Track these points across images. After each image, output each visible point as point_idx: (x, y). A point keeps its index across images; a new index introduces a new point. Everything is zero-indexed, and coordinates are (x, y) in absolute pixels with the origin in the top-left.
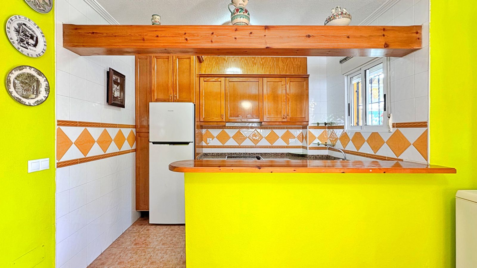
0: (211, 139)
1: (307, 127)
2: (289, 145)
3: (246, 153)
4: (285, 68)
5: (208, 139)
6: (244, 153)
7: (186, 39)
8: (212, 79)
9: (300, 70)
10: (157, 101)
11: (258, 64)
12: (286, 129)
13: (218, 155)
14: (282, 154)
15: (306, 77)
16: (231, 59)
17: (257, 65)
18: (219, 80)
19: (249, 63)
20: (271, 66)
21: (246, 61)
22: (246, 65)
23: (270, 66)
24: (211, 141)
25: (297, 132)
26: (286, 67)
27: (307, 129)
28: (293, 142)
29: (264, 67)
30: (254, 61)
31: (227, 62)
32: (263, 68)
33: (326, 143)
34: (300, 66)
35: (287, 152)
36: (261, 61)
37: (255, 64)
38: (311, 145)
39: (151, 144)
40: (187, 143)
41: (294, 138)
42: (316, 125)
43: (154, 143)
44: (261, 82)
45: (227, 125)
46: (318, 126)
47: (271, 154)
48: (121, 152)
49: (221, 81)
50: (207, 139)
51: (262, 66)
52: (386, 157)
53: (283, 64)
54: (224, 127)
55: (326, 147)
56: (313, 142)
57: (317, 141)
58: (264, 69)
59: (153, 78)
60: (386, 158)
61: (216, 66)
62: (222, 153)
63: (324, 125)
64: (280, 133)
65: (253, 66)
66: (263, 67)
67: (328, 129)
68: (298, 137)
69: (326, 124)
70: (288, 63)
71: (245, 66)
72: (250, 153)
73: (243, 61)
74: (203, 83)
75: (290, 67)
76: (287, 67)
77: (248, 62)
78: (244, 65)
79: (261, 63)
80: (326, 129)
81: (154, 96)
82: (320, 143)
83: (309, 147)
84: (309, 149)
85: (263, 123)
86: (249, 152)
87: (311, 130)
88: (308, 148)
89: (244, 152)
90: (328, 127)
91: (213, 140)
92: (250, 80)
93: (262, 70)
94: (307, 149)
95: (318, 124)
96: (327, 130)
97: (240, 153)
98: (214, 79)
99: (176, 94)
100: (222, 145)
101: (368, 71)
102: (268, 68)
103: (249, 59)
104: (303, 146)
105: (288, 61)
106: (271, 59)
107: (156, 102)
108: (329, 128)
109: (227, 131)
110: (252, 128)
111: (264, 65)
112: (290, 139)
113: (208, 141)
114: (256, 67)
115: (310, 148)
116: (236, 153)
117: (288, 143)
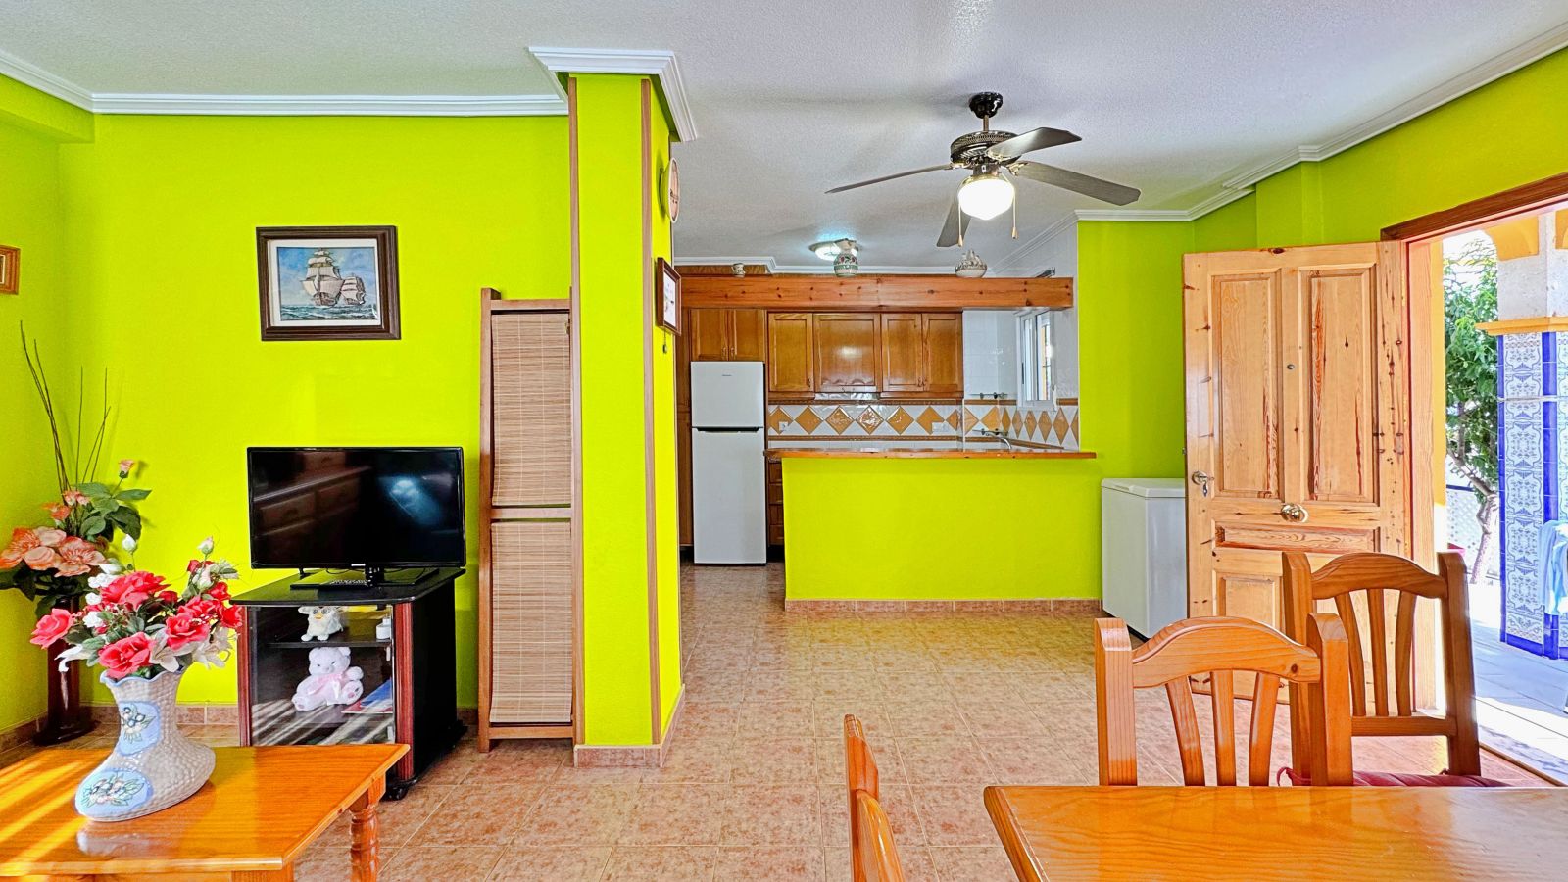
0: (786, 424)
1: (962, 400)
5: (781, 423)
7: (780, 296)
8: (790, 315)
10: (701, 359)
12: (927, 404)
15: (959, 312)
24: (787, 428)
25: (945, 411)
27: (962, 404)
28: (938, 429)
33: (995, 430)
35: (927, 448)
38: (971, 434)
39: (694, 431)
40: (755, 430)
41: (942, 420)
42: (979, 398)
43: (700, 429)
44: (877, 321)
45: (818, 397)
46: (981, 401)
50: (778, 424)
54: (811, 401)
55: (996, 438)
56: (973, 429)
57: (980, 426)
63: (992, 398)
64: (916, 411)
67: (999, 404)
68: (948, 420)
69: (996, 396)
74: (773, 323)
81: (696, 349)
82: (986, 429)
83: (967, 438)
84: (967, 441)
85: (882, 395)
87: (968, 406)
88: (964, 439)
90: (999, 401)
91: (790, 426)
94: (962, 441)
95: (982, 395)
96: (998, 406)
98: (793, 316)
99: (733, 345)
100: (808, 435)
101: (1039, 317)
104: (956, 437)
107: (699, 361)
108: (1002, 402)
109: (815, 408)
110: (862, 402)
112: (933, 424)
113: (781, 429)
115: (969, 440)
117: (930, 431)
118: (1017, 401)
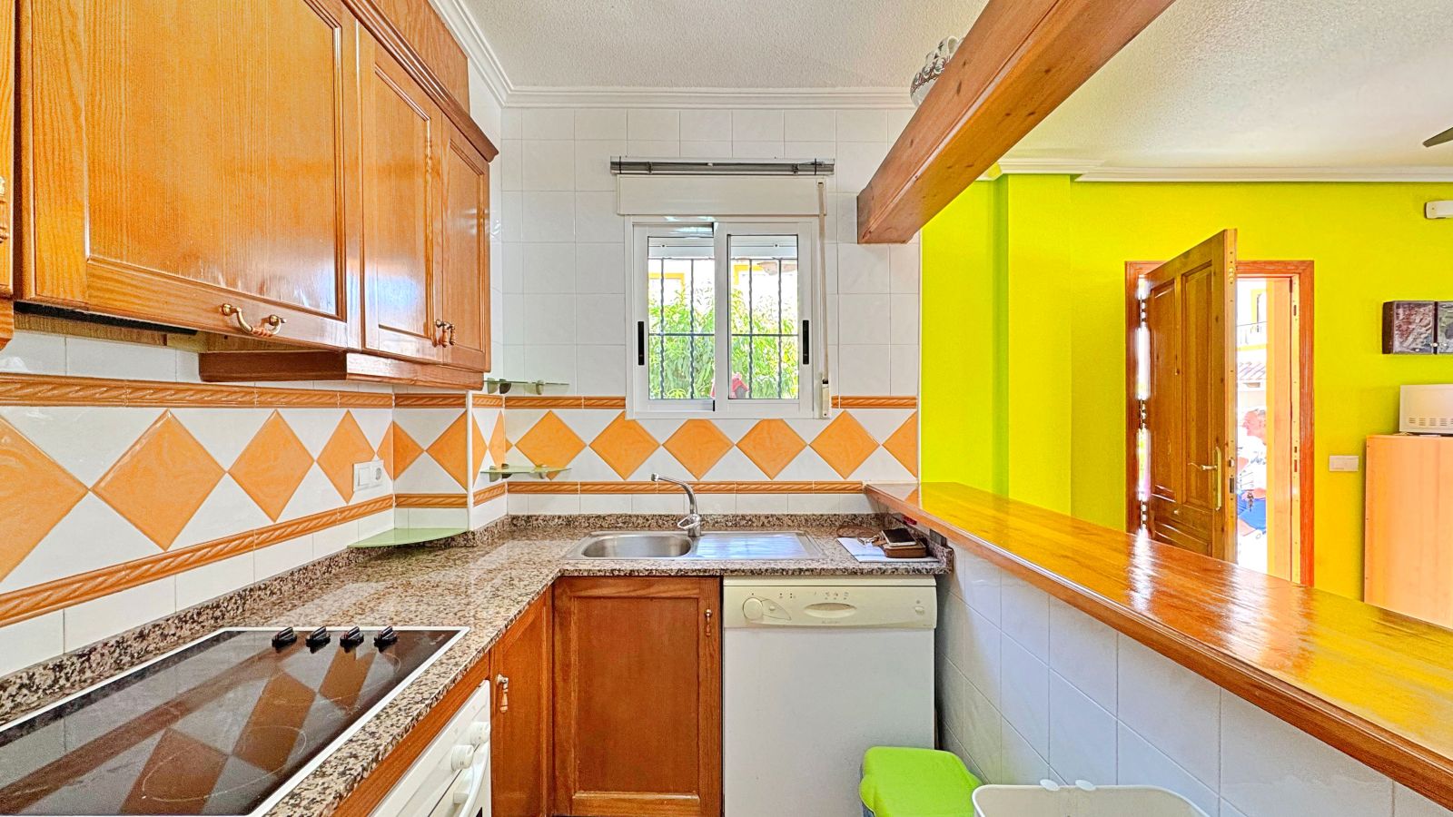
1: (464, 397)
2: (351, 503)
14: (330, 563)
15: (485, 159)
28: (367, 481)
33: (505, 466)
41: (371, 454)
52: (811, 484)
55: (504, 485)
56: (481, 470)
57: (488, 463)
60: (813, 486)
63: (498, 391)
67: (506, 407)
68: (382, 450)
69: (504, 387)
80: (503, 405)
82: (496, 468)
83: (475, 494)
84: (475, 503)
88: (471, 500)
90: (508, 399)
96: (503, 410)
115: (478, 498)
117: (349, 492)
118: (624, 399)
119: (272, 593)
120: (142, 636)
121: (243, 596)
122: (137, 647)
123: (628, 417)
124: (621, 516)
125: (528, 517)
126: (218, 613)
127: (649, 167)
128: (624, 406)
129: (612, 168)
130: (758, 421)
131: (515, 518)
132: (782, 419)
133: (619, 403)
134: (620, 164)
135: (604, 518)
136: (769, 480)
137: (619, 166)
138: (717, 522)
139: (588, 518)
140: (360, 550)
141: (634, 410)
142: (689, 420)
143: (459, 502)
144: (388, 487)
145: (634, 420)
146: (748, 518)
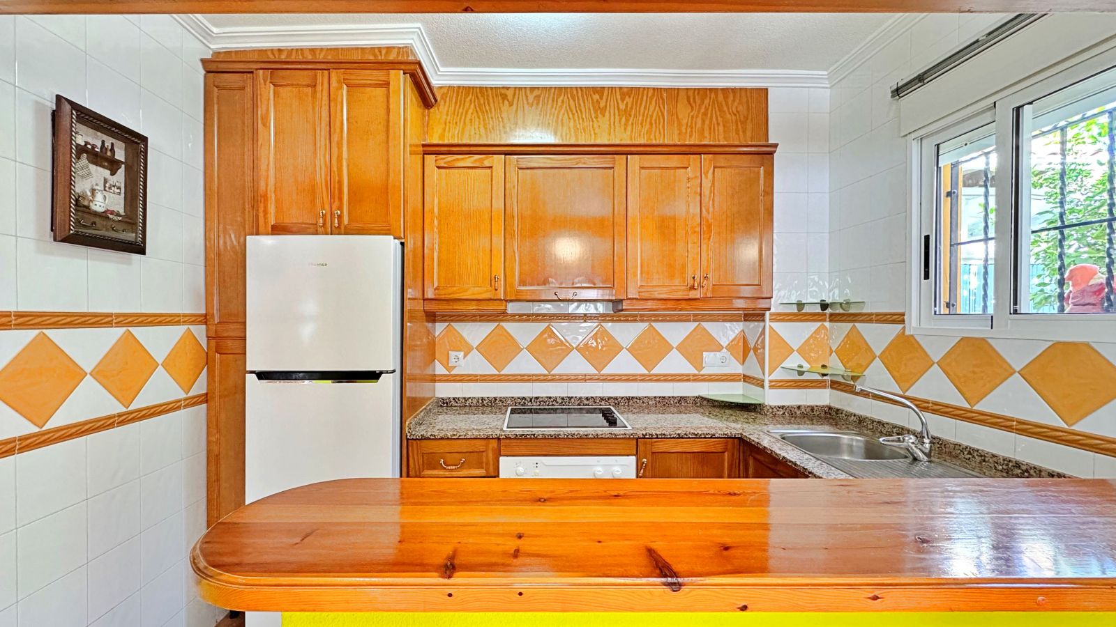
0: (461, 354)
1: (764, 314)
2: (702, 373)
3: (570, 398)
4: (699, 125)
5: (452, 354)
6: (563, 399)
8: (462, 159)
9: (744, 132)
10: (277, 230)
11: (612, 111)
12: (694, 321)
13: (484, 405)
14: (681, 400)
15: (766, 154)
16: (527, 96)
17: (607, 114)
18: (487, 163)
19: (583, 110)
20: (652, 116)
21: (574, 101)
22: (573, 114)
23: (649, 119)
24: (462, 362)
25: (726, 332)
26: (699, 121)
27: (764, 321)
28: (713, 362)
29: (630, 123)
30: (597, 101)
31: (511, 104)
32: (626, 125)
33: (824, 366)
34: (747, 118)
35: (697, 395)
36: (623, 100)
37: (603, 111)
38: (778, 375)
39: (251, 379)
40: (373, 376)
41: (719, 348)
42: (794, 310)
43: (262, 375)
44: (619, 170)
45: (512, 308)
46: (799, 313)
47: (645, 400)
48: (132, 412)
49: (491, 167)
50: (448, 354)
51: (623, 119)
53: (692, 110)
54: (502, 316)
55: (825, 381)
56: (783, 365)
57: (794, 361)
58: (629, 128)
59: (263, 153)
61: (477, 120)
62: (495, 399)
63: (818, 310)
64: (675, 332)
65: (596, 118)
66: (627, 120)
67: (831, 321)
68: (730, 348)
69: (824, 306)
70: (707, 109)
71: (571, 116)
72: (580, 398)
73: (563, 101)
74: (433, 174)
75: (714, 119)
76: (703, 122)
77: (580, 105)
78: (566, 115)
79: (622, 107)
80: (825, 320)
81: (265, 212)
82: (806, 366)
83: (770, 381)
84: (771, 387)
85: (625, 305)
86: (578, 396)
87: (775, 325)
88: (767, 384)
89: (562, 395)
90: (831, 315)
91: (466, 359)
92: (584, 163)
93: (625, 129)
94: (762, 386)
95: (800, 305)
96: (827, 324)
97: (550, 398)
98: (470, 160)
99: (340, 208)
100: (496, 372)
102: (642, 124)
103: (582, 95)
104: (744, 375)
105: (707, 102)
106: (653, 95)
107: (272, 234)
108: (834, 318)
109: (510, 327)
110: (585, 318)
111: (630, 116)
112: (705, 354)
113: (452, 362)
114: (604, 122)
115: (775, 385)
116: (537, 398)
117: (699, 366)
118: (904, 315)
119: (643, 402)
120: (587, 399)
121: (628, 399)
122: (586, 402)
123: (907, 333)
124: (896, 427)
125: (838, 410)
126: (616, 402)
127: (921, 79)
128: (903, 321)
129: (893, 96)
130: (1050, 344)
131: (830, 408)
132: (1087, 345)
133: (898, 318)
134: (897, 90)
135: (883, 424)
136: (1066, 426)
137: (897, 92)
138: (984, 461)
139: (873, 421)
140: (704, 399)
141: (913, 324)
142: (963, 339)
143: (760, 384)
144: (738, 369)
145: (912, 336)
146: (1024, 468)
